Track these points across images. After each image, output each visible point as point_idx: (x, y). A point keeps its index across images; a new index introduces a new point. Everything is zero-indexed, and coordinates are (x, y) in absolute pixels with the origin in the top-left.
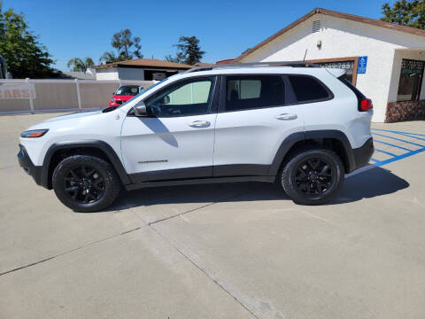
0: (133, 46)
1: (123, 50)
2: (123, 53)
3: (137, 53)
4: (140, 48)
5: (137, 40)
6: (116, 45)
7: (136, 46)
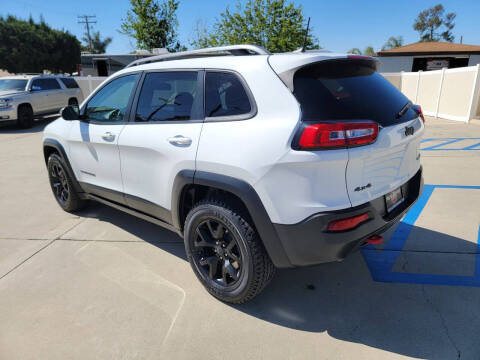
0: (443, 25)
1: (427, 31)
2: (426, 37)
3: (446, 35)
4: (452, 27)
5: (450, 17)
6: (419, 27)
7: (447, 25)
